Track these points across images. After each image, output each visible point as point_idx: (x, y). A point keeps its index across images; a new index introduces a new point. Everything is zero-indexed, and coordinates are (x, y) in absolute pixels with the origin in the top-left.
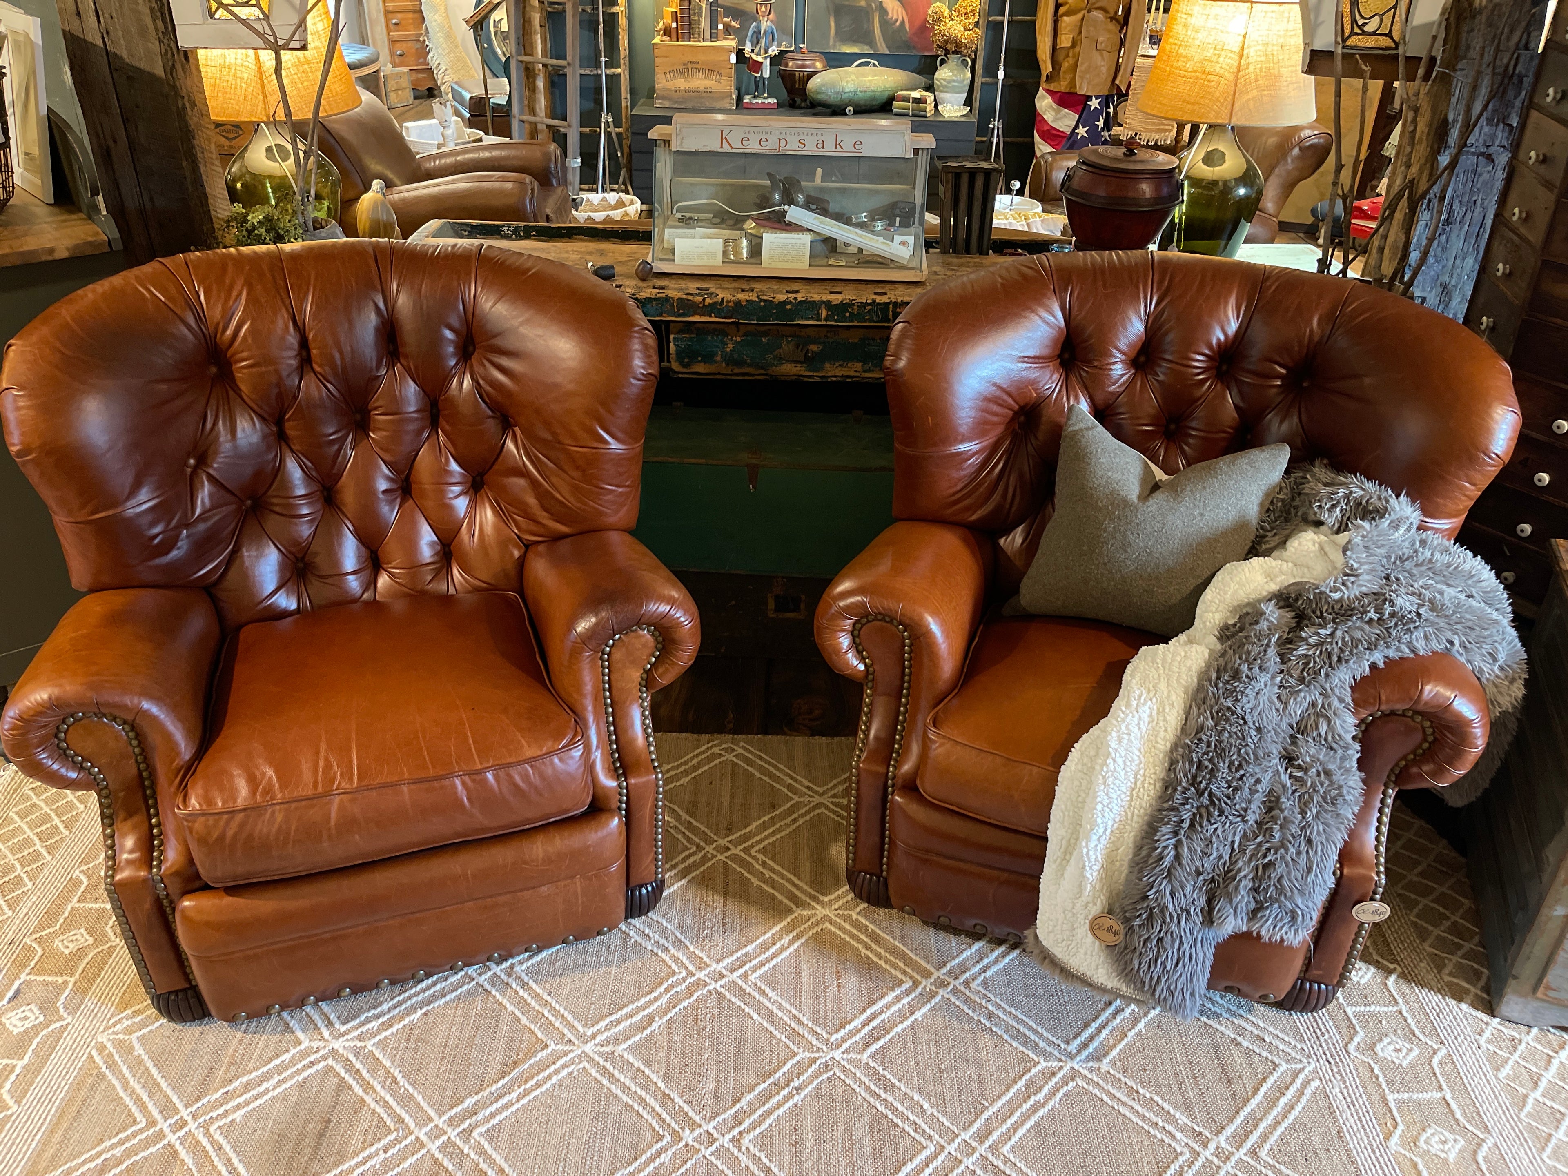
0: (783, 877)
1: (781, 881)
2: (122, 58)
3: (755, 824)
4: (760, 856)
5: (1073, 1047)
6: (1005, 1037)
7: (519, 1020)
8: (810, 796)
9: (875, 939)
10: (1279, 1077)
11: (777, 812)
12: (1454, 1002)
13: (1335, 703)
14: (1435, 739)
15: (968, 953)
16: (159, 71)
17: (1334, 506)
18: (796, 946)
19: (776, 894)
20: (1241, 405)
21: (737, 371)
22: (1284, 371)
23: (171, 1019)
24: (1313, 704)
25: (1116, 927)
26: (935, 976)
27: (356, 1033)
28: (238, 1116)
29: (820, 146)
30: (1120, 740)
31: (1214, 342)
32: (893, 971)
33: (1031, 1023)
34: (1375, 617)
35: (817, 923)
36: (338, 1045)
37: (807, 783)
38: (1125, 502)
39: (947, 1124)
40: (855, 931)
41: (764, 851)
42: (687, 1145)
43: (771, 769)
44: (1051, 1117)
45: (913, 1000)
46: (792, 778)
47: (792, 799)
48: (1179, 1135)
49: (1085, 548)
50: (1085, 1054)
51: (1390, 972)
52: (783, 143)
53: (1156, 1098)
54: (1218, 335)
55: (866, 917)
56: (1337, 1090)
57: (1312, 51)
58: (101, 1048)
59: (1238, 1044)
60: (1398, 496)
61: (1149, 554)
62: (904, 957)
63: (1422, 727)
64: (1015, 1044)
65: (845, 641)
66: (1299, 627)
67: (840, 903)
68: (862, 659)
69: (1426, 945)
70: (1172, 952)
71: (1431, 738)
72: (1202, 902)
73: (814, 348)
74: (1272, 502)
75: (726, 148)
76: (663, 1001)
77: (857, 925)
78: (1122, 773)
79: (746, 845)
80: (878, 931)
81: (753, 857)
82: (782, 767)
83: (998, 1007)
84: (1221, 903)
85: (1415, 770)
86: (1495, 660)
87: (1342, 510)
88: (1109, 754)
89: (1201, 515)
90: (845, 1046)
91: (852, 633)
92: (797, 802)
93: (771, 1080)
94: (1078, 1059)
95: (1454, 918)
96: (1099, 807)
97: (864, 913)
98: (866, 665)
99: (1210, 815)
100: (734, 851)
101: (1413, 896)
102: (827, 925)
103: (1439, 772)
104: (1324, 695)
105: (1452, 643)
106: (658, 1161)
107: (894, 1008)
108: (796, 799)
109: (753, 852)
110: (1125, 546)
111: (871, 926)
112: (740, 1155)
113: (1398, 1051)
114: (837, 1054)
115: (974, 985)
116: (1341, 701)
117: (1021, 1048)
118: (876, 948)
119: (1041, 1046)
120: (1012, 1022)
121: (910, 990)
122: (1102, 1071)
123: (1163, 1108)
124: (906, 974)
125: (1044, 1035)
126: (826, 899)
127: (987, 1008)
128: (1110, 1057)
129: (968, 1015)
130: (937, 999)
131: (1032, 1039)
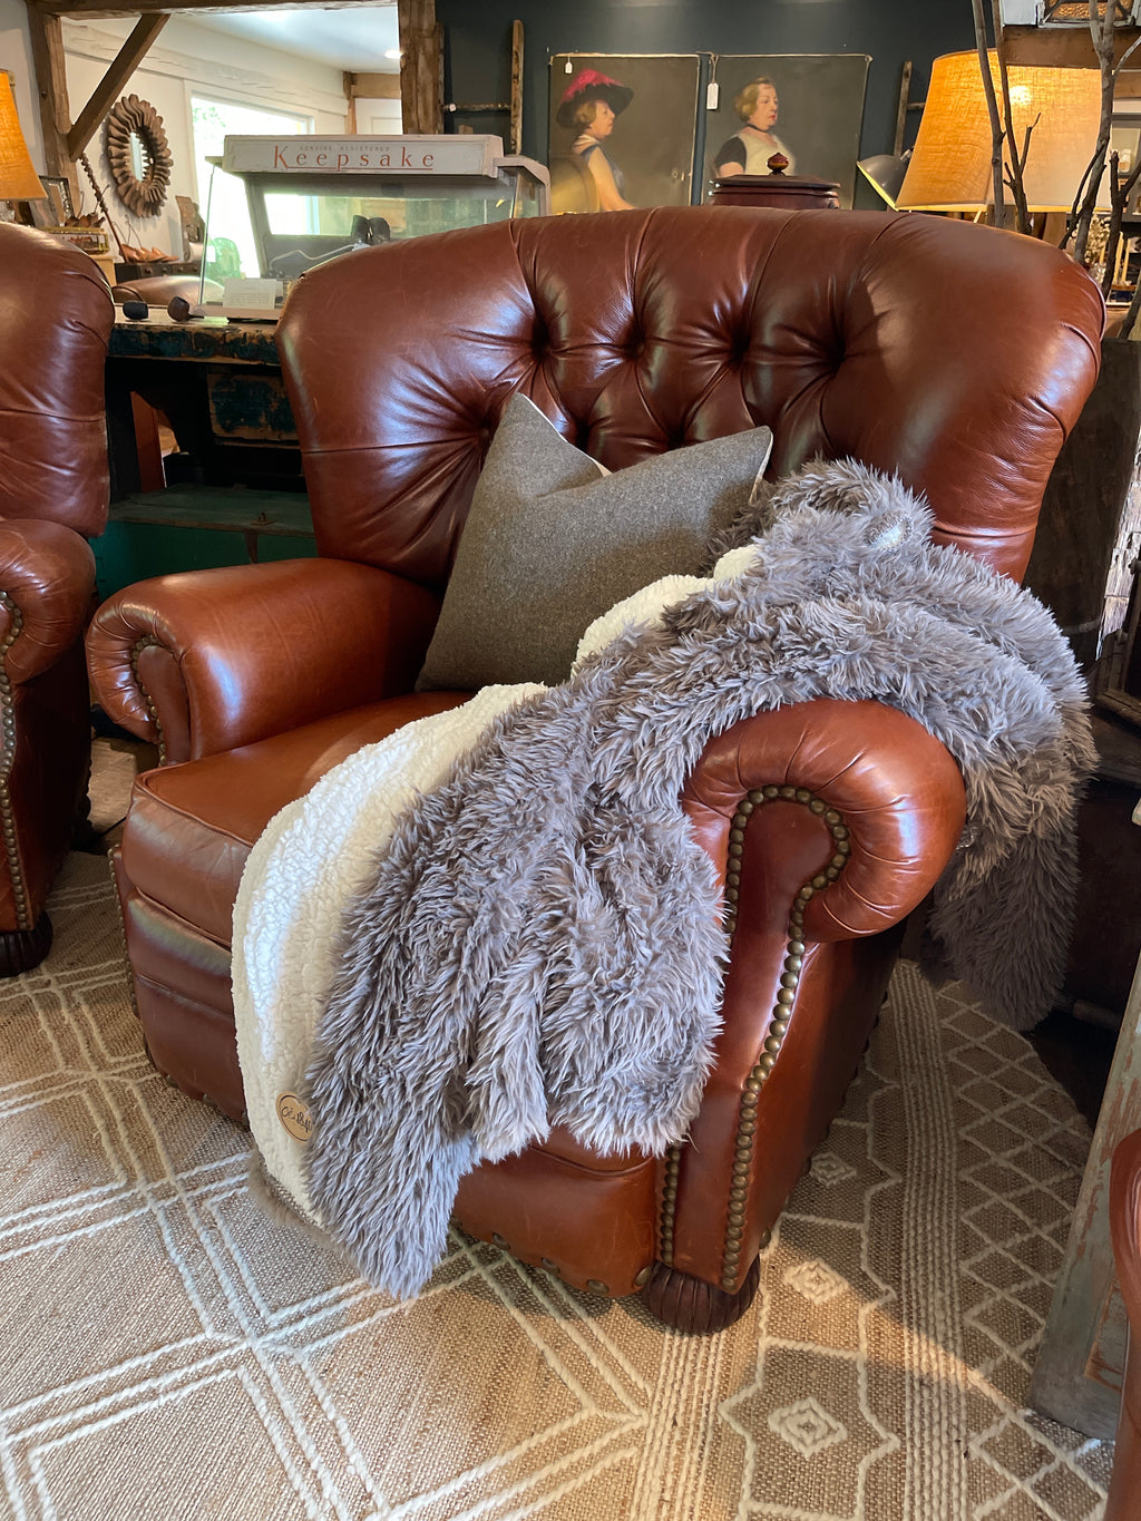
0: (83, 1026)
1: (76, 1032)
4: (79, 999)
5: (274, 1319)
6: (188, 1283)
9: (130, 1118)
10: (572, 1429)
12: (959, 1364)
18: (15, 1111)
21: (285, 437)
22: (806, 345)
26: (163, 1181)
29: (385, 162)
31: (716, 306)
32: (114, 1164)
33: (245, 1272)
35: (76, 1086)
40: (112, 1105)
41: (89, 993)
44: (152, 1418)
45: (106, 1207)
48: (330, 1489)
50: (289, 1330)
51: (870, 1293)
52: (343, 159)
53: (342, 1424)
55: (145, 1090)
56: (658, 1473)
59: (542, 1361)
61: (533, 572)
62: (146, 1148)
63: (826, 822)
64: (194, 1297)
67: (126, 1068)
68: (146, 706)
69: (964, 1267)
75: (281, 168)
77: (124, 1099)
78: (309, 841)
79: (76, 983)
80: (145, 1111)
81: (70, 1000)
83: (217, 1239)
85: (817, 902)
86: (984, 728)
89: (610, 514)
91: (129, 665)
94: (271, 1336)
95: (1036, 1231)
97: (146, 1085)
98: (150, 715)
100: (52, 989)
101: (983, 1188)
102: (83, 1092)
103: (848, 905)
107: (69, 1214)
109: (76, 992)
110: (506, 562)
111: (141, 1102)
113: (808, 1427)
115: (207, 1204)
117: (197, 1304)
118: (121, 1130)
119: (230, 1306)
120: (217, 1265)
121: (112, 1194)
122: (293, 1363)
123: (339, 1441)
124: (128, 1170)
125: (249, 1292)
126: (113, 1060)
127: (198, 1238)
128: (322, 1343)
129: (162, 1242)
130: (136, 1213)
131: (226, 1294)
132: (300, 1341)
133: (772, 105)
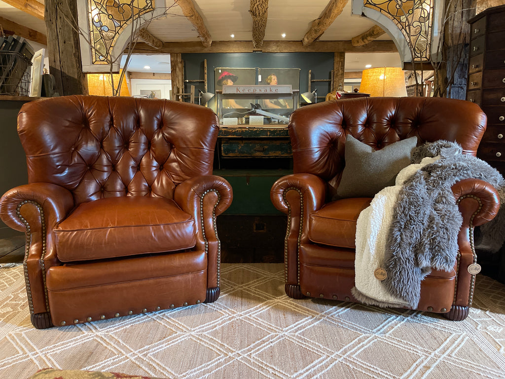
1: (262, 294)
2: (66, 73)
3: (252, 282)
4: (254, 289)
5: (375, 330)
6: (348, 328)
7: (166, 327)
8: (270, 276)
10: (453, 336)
11: (259, 279)
13: (447, 193)
14: (483, 205)
15: (331, 309)
16: (76, 77)
17: (434, 148)
18: (268, 308)
19: (260, 297)
20: (400, 134)
21: (242, 155)
22: (411, 122)
23: (37, 328)
24: (439, 194)
25: (384, 272)
26: (320, 315)
27: (105, 331)
28: (58, 352)
29: (266, 91)
30: (376, 206)
31: (389, 115)
32: (304, 314)
33: (358, 325)
34: (454, 167)
35: (276, 303)
36: (99, 334)
37: (269, 273)
38: (368, 153)
39: (330, 350)
40: (289, 305)
42: (230, 357)
43: (257, 270)
44: (369, 348)
45: (313, 320)
46: (263, 272)
48: (419, 352)
50: (379, 332)
51: (486, 311)
52: (255, 91)
53: (408, 342)
54: (389, 114)
55: (293, 301)
56: (476, 339)
57: (404, 63)
58: (10, 335)
59: (436, 329)
60: (454, 142)
62: (308, 310)
65: (281, 199)
66: (430, 174)
67: (283, 298)
68: (287, 205)
70: (405, 276)
71: (481, 205)
72: (413, 256)
73: (266, 147)
74: (414, 153)
75: (238, 93)
76: (220, 322)
77: (290, 303)
79: (249, 286)
81: (252, 289)
82: (261, 270)
83: (345, 321)
84: (420, 255)
85: (479, 217)
87: (437, 149)
88: (373, 209)
89: (392, 154)
90: (288, 331)
91: (283, 195)
92: (266, 277)
93: (261, 340)
94: (377, 333)
96: (372, 226)
98: (288, 207)
99: (411, 222)
100: (244, 287)
102: (279, 303)
103: (487, 215)
104: (442, 190)
105: (481, 175)
106: (219, 361)
107: (306, 322)
110: (369, 165)
111: (295, 303)
112: (251, 359)
113: (495, 329)
114: (286, 333)
116: (448, 191)
117: (355, 331)
119: (362, 330)
120: (351, 325)
121: (311, 318)
122: (387, 336)
123: (412, 345)
124: (309, 314)
125: (364, 328)
126: (278, 297)
127: (341, 322)
128: (389, 333)
129: (333, 324)
130: (321, 320)
131: (359, 329)
132: (384, 333)
133: (276, 80)
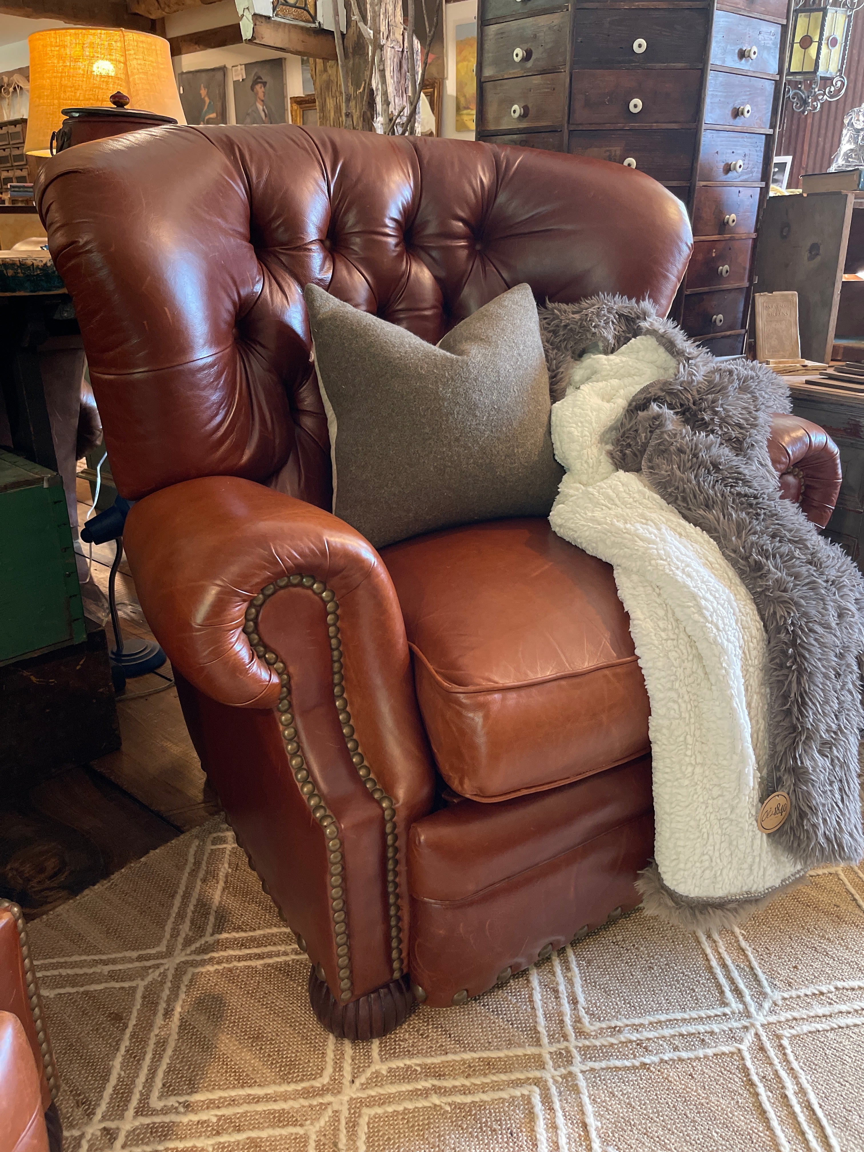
0: (233, 1102)
1: (240, 1110)
3: (117, 1063)
4: (172, 1101)
6: (684, 1055)
8: (158, 966)
9: (435, 1073)
11: (133, 1022)
15: (537, 997)
19: (254, 1134)
26: (547, 1057)
32: (504, 1095)
33: (679, 1016)
37: (135, 954)
40: (406, 1087)
41: (168, 1090)
43: (64, 972)
45: (563, 1109)
46: (105, 963)
47: (134, 989)
49: (427, 430)
55: (394, 1055)
57: (255, 15)
62: (490, 1065)
64: (699, 1053)
65: (239, 647)
67: (347, 1068)
79: (134, 1103)
80: (429, 1061)
81: (166, 1111)
82: (76, 958)
83: (636, 1028)
91: (247, 628)
92: (146, 988)
94: (752, 1009)
97: (388, 1054)
102: (368, 1113)
108: (141, 984)
109: (155, 1103)
115: (588, 1027)
117: (710, 1052)
118: (448, 1083)
119: (717, 1030)
120: (667, 1032)
121: (547, 1099)
122: (780, 1003)
123: (853, 989)
124: (517, 1083)
125: (704, 1016)
126: (325, 1079)
127: (631, 1042)
128: (765, 983)
129: (626, 1069)
130: (582, 1083)
131: (703, 1031)
